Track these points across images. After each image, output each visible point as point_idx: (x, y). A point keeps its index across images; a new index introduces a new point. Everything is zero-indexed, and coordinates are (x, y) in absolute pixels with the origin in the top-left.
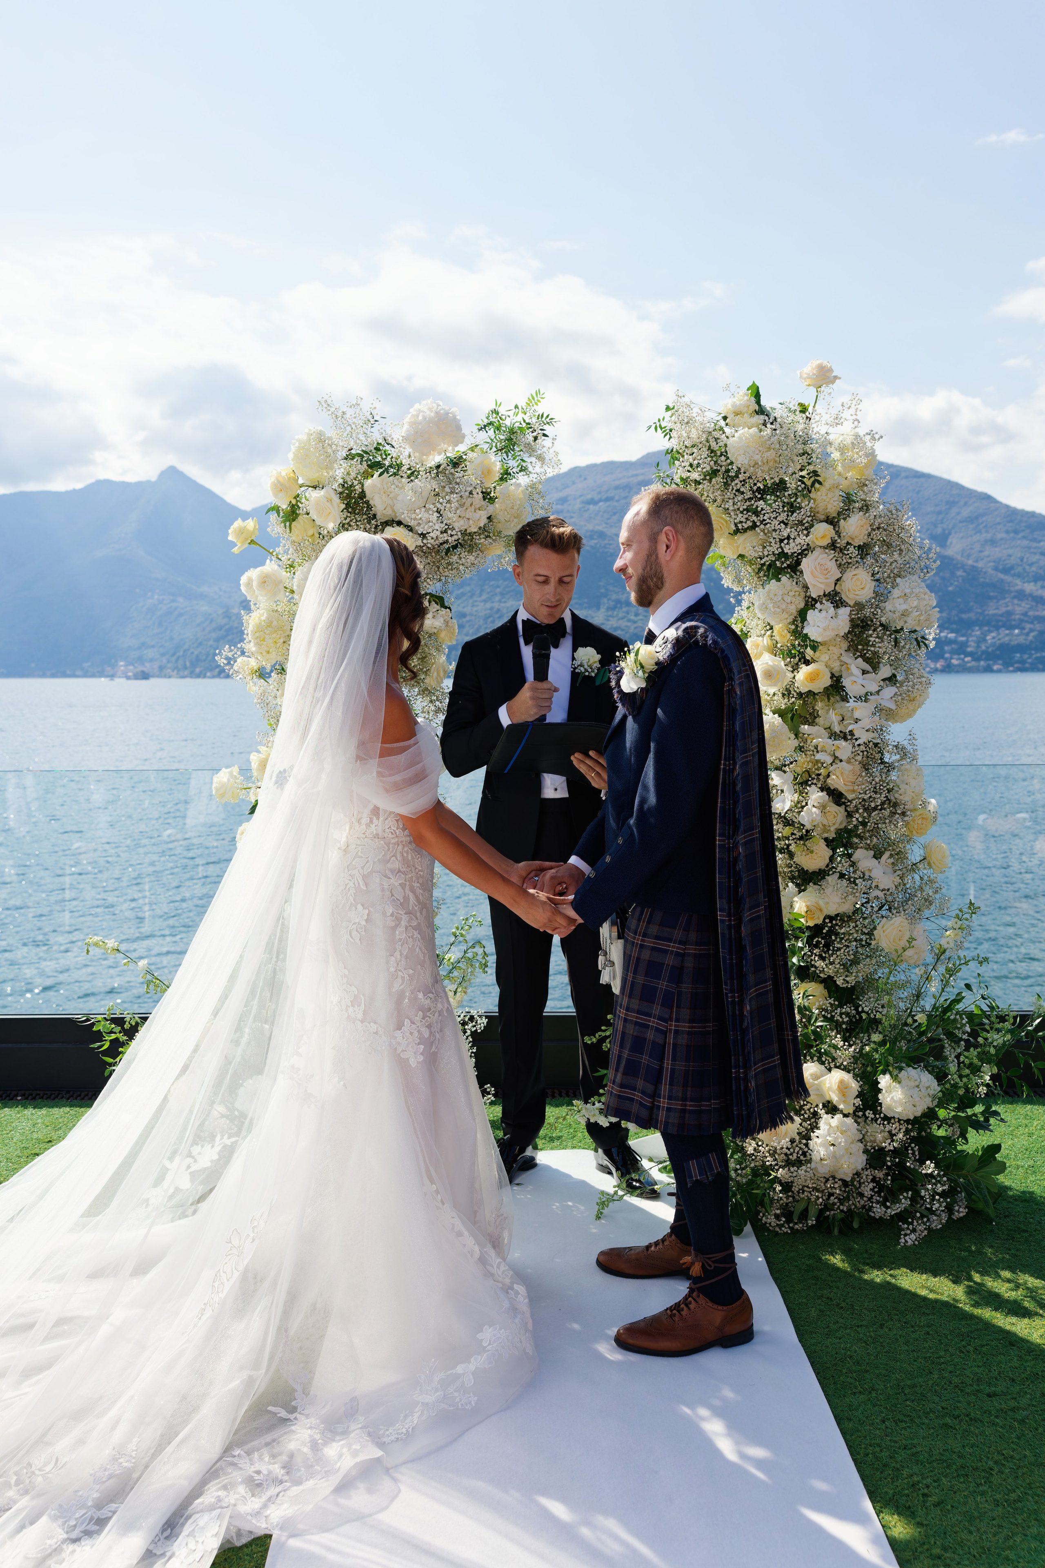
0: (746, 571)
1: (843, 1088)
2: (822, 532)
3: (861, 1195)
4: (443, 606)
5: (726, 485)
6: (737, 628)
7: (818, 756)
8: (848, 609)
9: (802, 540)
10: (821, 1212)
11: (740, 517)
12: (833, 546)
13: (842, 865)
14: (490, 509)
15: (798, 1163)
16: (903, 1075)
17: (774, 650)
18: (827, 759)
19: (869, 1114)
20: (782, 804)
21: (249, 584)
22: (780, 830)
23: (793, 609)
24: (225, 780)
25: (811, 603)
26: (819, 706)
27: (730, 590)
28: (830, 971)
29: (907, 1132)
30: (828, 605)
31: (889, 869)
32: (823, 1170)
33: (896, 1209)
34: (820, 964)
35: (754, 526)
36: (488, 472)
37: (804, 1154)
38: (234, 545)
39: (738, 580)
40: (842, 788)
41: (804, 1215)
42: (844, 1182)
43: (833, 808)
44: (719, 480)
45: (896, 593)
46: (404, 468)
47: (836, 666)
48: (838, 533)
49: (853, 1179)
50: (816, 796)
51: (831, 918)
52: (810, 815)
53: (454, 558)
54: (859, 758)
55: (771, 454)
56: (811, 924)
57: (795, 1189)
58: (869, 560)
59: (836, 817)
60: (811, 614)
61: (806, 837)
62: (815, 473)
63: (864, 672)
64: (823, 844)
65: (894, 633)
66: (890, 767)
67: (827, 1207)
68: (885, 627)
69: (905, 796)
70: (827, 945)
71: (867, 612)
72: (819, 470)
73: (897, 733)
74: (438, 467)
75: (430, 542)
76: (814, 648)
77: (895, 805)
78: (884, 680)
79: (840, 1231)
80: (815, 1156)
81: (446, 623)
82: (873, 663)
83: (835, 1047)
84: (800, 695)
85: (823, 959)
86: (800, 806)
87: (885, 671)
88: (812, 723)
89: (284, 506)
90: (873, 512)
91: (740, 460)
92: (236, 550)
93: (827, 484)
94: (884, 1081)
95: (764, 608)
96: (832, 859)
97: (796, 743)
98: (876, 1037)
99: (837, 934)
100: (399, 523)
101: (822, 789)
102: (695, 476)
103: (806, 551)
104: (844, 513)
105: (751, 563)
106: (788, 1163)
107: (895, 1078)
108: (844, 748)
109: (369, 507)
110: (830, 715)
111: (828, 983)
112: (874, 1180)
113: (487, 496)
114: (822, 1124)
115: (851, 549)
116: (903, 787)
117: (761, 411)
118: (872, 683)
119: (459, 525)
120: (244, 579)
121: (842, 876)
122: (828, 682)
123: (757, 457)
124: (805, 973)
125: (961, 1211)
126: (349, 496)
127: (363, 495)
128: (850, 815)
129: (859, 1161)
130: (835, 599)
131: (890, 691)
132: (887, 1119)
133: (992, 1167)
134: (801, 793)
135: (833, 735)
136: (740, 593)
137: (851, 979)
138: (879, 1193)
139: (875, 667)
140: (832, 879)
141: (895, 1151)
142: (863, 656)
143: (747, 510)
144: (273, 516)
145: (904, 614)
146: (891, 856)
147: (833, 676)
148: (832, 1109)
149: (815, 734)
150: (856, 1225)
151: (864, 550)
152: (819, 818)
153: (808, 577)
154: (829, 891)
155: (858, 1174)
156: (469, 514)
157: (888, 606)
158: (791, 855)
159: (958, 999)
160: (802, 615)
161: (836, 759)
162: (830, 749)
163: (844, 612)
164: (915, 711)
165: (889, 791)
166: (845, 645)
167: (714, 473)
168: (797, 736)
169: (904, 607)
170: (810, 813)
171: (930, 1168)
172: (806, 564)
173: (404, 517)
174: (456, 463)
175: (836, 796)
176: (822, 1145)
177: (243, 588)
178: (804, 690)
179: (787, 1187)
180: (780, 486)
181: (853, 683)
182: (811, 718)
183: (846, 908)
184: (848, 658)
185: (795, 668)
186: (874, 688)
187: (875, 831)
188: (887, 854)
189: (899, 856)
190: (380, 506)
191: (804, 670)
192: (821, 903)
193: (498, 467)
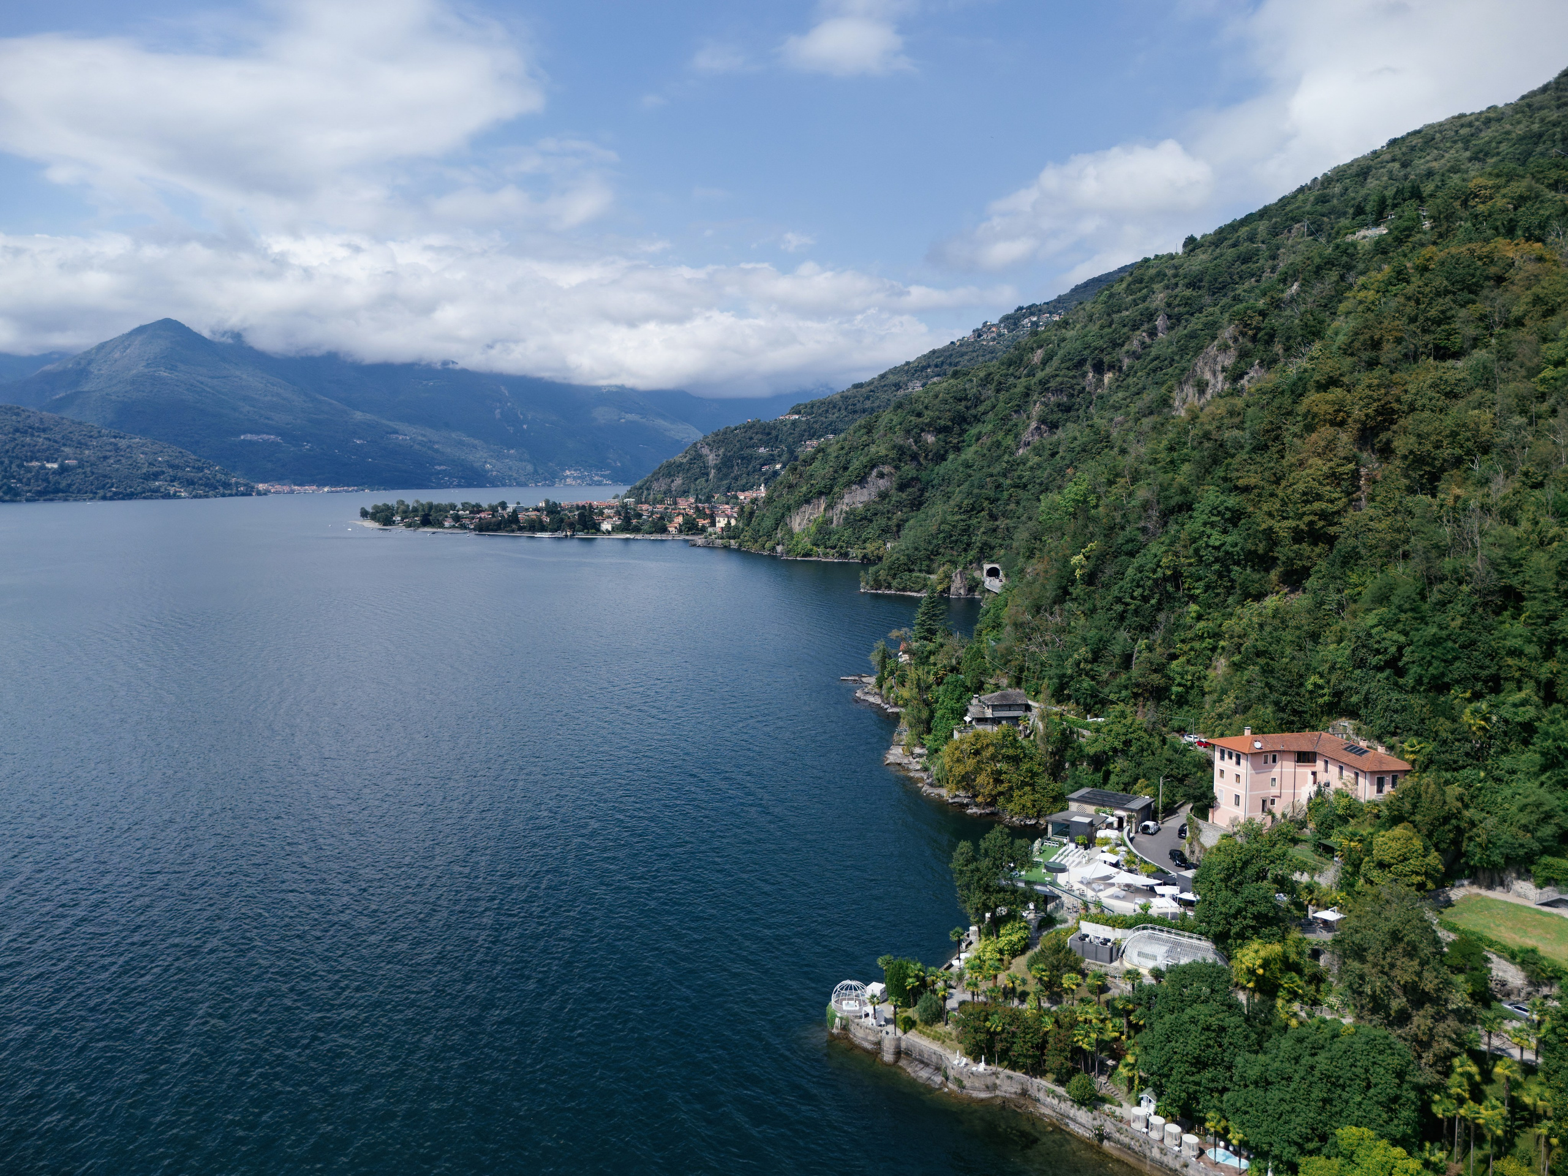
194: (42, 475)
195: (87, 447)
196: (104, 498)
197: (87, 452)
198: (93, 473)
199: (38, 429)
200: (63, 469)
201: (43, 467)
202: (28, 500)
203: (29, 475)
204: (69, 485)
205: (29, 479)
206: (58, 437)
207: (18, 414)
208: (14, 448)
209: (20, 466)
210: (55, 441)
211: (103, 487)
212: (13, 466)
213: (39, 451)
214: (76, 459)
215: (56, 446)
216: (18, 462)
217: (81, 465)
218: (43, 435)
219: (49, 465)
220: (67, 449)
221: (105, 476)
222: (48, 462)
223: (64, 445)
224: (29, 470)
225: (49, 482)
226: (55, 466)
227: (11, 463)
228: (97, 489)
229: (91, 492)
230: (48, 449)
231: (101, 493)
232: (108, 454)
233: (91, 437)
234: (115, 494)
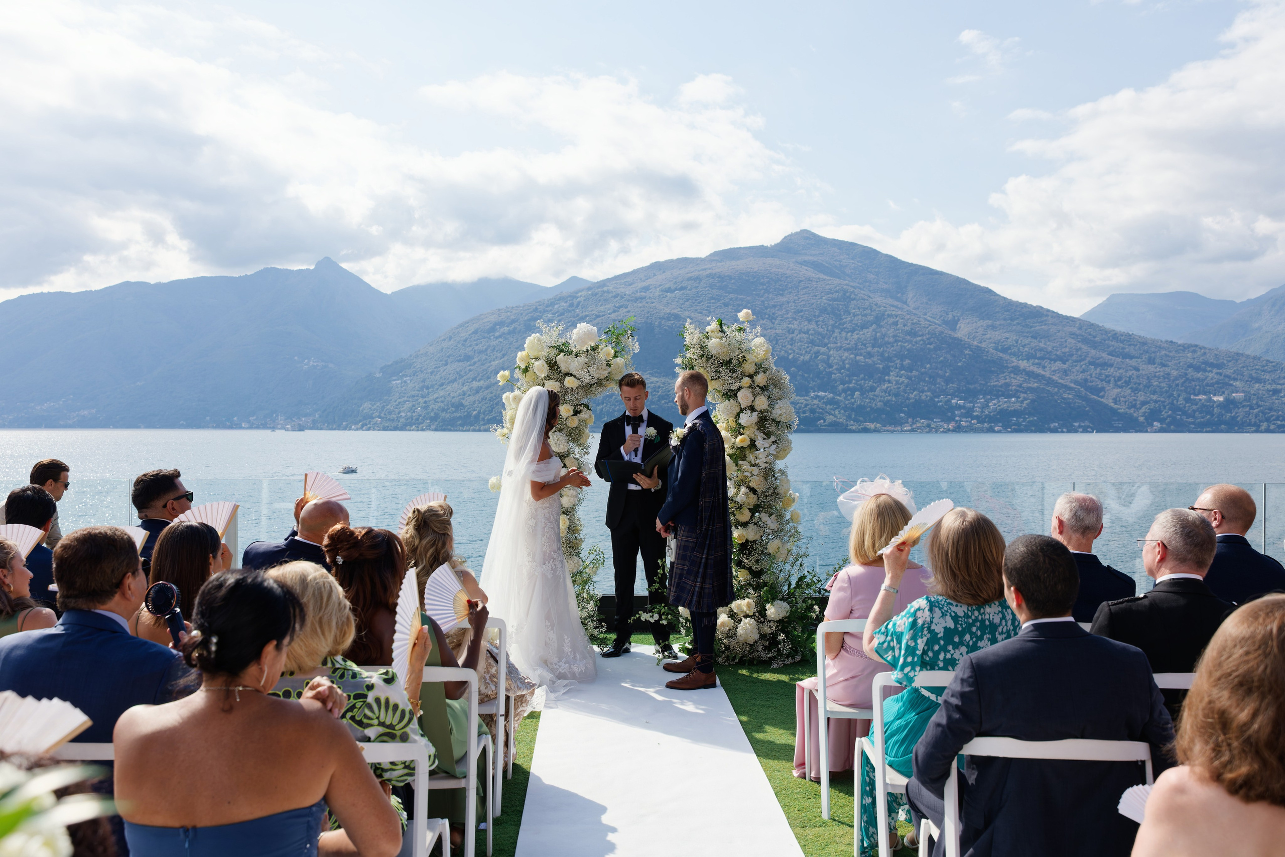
0: (716, 395)
1: (748, 605)
2: (746, 381)
3: (758, 651)
4: (589, 409)
5: (707, 361)
6: (714, 420)
7: (745, 474)
8: (757, 413)
9: (737, 384)
10: (741, 658)
11: (713, 374)
12: (751, 387)
13: (755, 520)
14: (610, 369)
15: (732, 637)
16: (775, 603)
17: (727, 430)
18: (749, 475)
19: (762, 619)
20: (731, 492)
21: (507, 398)
22: (730, 505)
23: (735, 413)
24: (495, 481)
25: (742, 410)
26: (747, 452)
27: (711, 403)
28: (750, 564)
29: (777, 626)
30: (749, 411)
31: (776, 521)
32: (741, 639)
33: (770, 655)
34: (746, 561)
35: (719, 378)
36: (609, 354)
37: (735, 634)
38: (499, 381)
39: (714, 398)
40: (756, 487)
41: (734, 658)
42: (751, 645)
43: (752, 495)
44: (704, 359)
45: (777, 406)
46: (574, 352)
47: (752, 436)
48: (753, 381)
49: (754, 645)
50: (743, 489)
51: (751, 542)
52: (741, 498)
53: (593, 389)
54: (762, 474)
55: (725, 350)
56: (740, 542)
57: (731, 647)
58: (766, 393)
59: (753, 499)
60: (741, 415)
61: (740, 507)
62: (744, 356)
63: (764, 439)
64: (747, 511)
65: (778, 423)
66: (776, 479)
67: (744, 655)
68: (774, 420)
69: (781, 490)
70: (749, 554)
71: (765, 414)
72: (746, 355)
73: (780, 465)
74: (587, 351)
75: (584, 383)
76: (743, 429)
77: (778, 494)
78: (773, 442)
79: (749, 665)
80: (738, 634)
81: (590, 416)
82: (768, 435)
83: (750, 593)
84: (738, 448)
85: (747, 559)
86: (737, 494)
87: (773, 439)
88: (744, 460)
89: (523, 367)
90: (768, 373)
91: (713, 352)
92: (500, 384)
93: (749, 362)
94: (768, 606)
95: (723, 412)
96: (751, 517)
97: (736, 468)
98: (765, 588)
99: (753, 548)
100: (571, 375)
101: (747, 487)
102: (695, 357)
103: (740, 388)
104: (756, 373)
105: (720, 392)
106: (728, 637)
107: (772, 604)
108: (756, 471)
109: (558, 368)
110: (751, 457)
111: (750, 569)
112: (763, 645)
113: (609, 365)
114: (742, 623)
115: (758, 388)
116: (781, 487)
117: (722, 331)
118: (767, 443)
119: (596, 376)
120: (504, 396)
121: (756, 524)
122: (748, 443)
123: (720, 351)
124: (740, 564)
125: (798, 658)
126: (550, 363)
127: (556, 362)
128: (758, 498)
129: (756, 636)
130: (752, 409)
131: (774, 447)
132: (770, 621)
133: (810, 640)
134: (738, 489)
135: (752, 465)
136: (715, 405)
137: (759, 568)
138: (765, 650)
139: (769, 438)
140: (751, 526)
141: (772, 634)
142: (764, 433)
143: (716, 371)
144: (517, 370)
145: (781, 415)
146: (776, 516)
147: (751, 440)
148: (746, 616)
149: (745, 465)
150: (755, 663)
151: (764, 389)
152: (745, 499)
153: (739, 399)
154: (750, 530)
155: (756, 642)
156: (601, 372)
157: (774, 412)
158: (734, 515)
159: (805, 577)
160: (738, 416)
161: (752, 475)
162: (750, 471)
163: (755, 414)
164: (786, 456)
165: (775, 488)
166: (756, 428)
167: (702, 356)
168: (737, 465)
169: (780, 412)
170: (741, 497)
171: (782, 637)
172: (739, 394)
173: (574, 373)
174: (594, 349)
175: (753, 490)
176: (742, 629)
177: (504, 401)
178: (739, 446)
179: (727, 648)
180: (730, 362)
181: (760, 443)
182: (744, 458)
183: (757, 537)
184: (757, 433)
185: (736, 437)
186: (767, 445)
187: (770, 506)
188: (774, 515)
189: (780, 516)
190: (563, 368)
191: (740, 438)
192: (744, 533)
193: (613, 352)
194: (1207, 408)
195: (1258, 380)
196: (1268, 431)
197: (1257, 385)
198: (1259, 406)
199: (1212, 365)
200: (1230, 404)
201: (1210, 400)
202: (1190, 431)
203: (1194, 407)
204: (1234, 418)
205: (1194, 411)
206: (1229, 372)
207: (1194, 352)
208: (1184, 382)
209: (1188, 400)
210: (1228, 377)
211: (1268, 420)
212: (1181, 398)
213: (1207, 385)
214: (1243, 391)
215: (1227, 380)
216: (1184, 395)
217: (1248, 398)
218: (1215, 371)
219: (1215, 399)
220: (1237, 384)
221: (1271, 409)
222: (1215, 395)
223: (1235, 379)
224: (1195, 402)
225: (1212, 415)
226: (1221, 399)
227: (1179, 396)
228: (1261, 421)
229: (1255, 425)
230: (1217, 383)
231: (1264, 425)
232: (1279, 387)
233: (1263, 371)
234: (1279, 427)
